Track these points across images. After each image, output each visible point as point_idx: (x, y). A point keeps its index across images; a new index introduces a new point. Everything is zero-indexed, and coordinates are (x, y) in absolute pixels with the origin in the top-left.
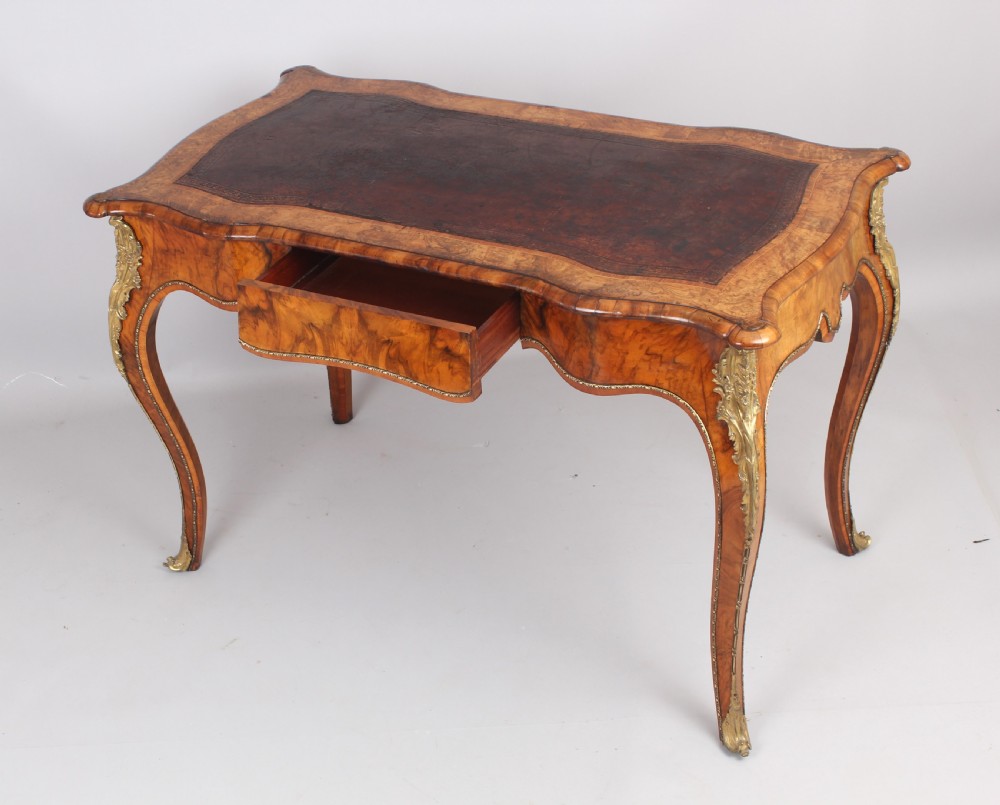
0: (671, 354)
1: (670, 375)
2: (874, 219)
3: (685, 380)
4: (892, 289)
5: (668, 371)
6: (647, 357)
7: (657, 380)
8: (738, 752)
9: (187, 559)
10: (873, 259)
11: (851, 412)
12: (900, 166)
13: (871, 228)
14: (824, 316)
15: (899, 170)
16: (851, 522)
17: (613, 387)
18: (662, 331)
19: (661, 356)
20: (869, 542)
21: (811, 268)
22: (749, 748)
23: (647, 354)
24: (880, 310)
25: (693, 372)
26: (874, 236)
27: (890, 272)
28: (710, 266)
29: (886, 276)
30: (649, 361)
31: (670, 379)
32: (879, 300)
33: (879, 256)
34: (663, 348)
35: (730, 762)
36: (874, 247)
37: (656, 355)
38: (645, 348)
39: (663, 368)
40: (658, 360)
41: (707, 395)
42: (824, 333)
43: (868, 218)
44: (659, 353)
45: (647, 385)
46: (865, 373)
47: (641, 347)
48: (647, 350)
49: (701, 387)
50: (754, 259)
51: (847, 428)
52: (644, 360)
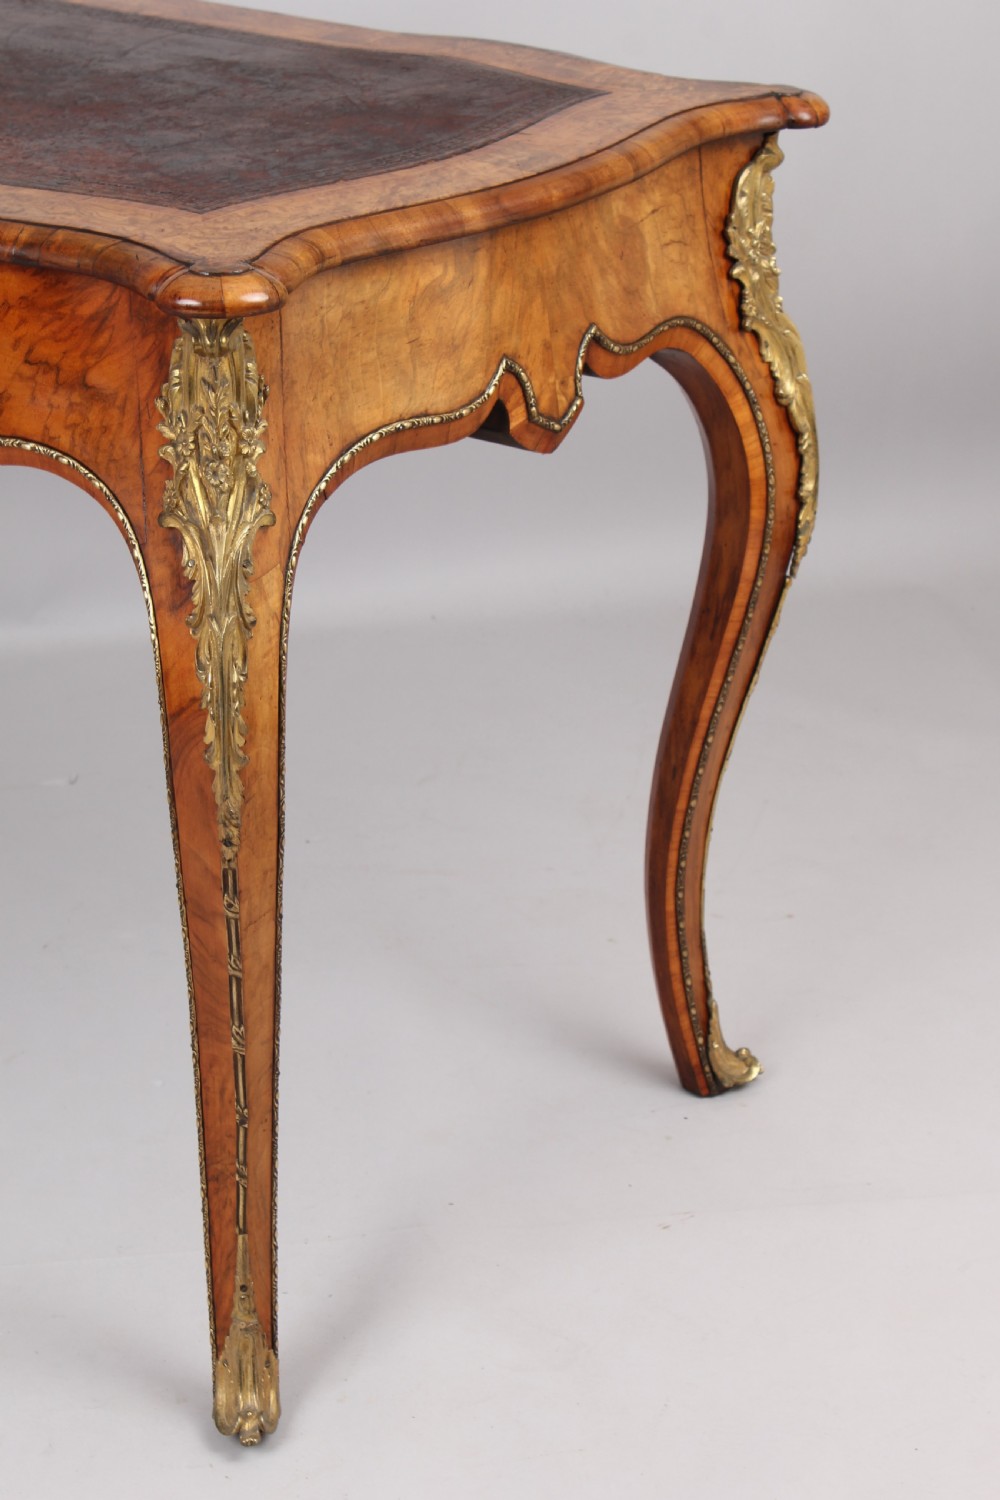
0: (78, 364)
1: (74, 418)
2: (740, 243)
3: (105, 429)
5: (71, 405)
6: (27, 370)
7: (46, 428)
10: (733, 340)
11: (695, 723)
13: (733, 262)
14: (512, 372)
16: (708, 1012)
18: (61, 304)
19: (58, 368)
20: (755, 1071)
23: (27, 361)
24: (756, 470)
25: (123, 410)
26: (741, 284)
27: (789, 388)
29: (776, 397)
30: (32, 378)
31: (75, 425)
32: (751, 443)
33: (755, 335)
34: (63, 347)
36: (741, 315)
37: (45, 366)
38: (24, 348)
39: (61, 399)
40: (52, 376)
41: (150, 466)
43: (726, 240)
44: (55, 360)
45: (29, 442)
46: (724, 626)
47: (16, 345)
48: (30, 351)
49: (136, 451)
51: (684, 761)
52: (20, 376)
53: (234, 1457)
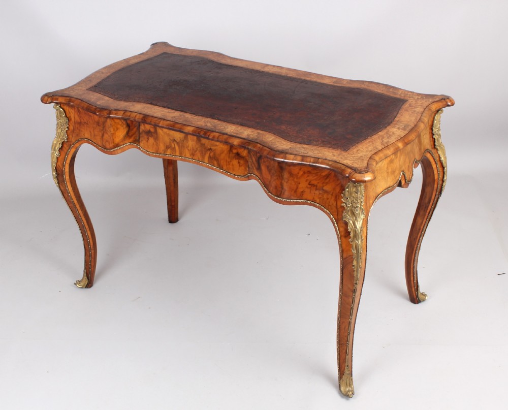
0: (321, 185)
1: (320, 196)
2: (435, 130)
3: (328, 199)
4: (443, 168)
5: (320, 193)
6: (309, 186)
7: (314, 198)
8: (347, 395)
9: (86, 282)
10: (434, 151)
11: (420, 229)
12: (449, 104)
13: (433, 134)
14: (403, 174)
15: (448, 106)
16: (418, 286)
17: (291, 201)
18: (317, 173)
19: (316, 186)
20: (427, 298)
21: (396, 147)
22: (353, 394)
23: (309, 184)
24: (436, 177)
25: (332, 195)
26: (435, 139)
27: (442, 159)
28: (345, 142)
29: (440, 161)
30: (310, 188)
31: (320, 198)
32: (435, 172)
33: (437, 149)
34: (317, 181)
35: (343, 401)
36: (434, 145)
37: (313, 185)
38: (308, 182)
39: (317, 192)
40: (315, 188)
41: (339, 207)
42: (403, 182)
43: (432, 130)
44: (316, 184)
45: (309, 201)
46: (427, 209)
47: (307, 181)
48: (310, 182)
49: (335, 204)
50: (368, 141)
51: (417, 237)
52: (307, 187)
53: (348, 400)
